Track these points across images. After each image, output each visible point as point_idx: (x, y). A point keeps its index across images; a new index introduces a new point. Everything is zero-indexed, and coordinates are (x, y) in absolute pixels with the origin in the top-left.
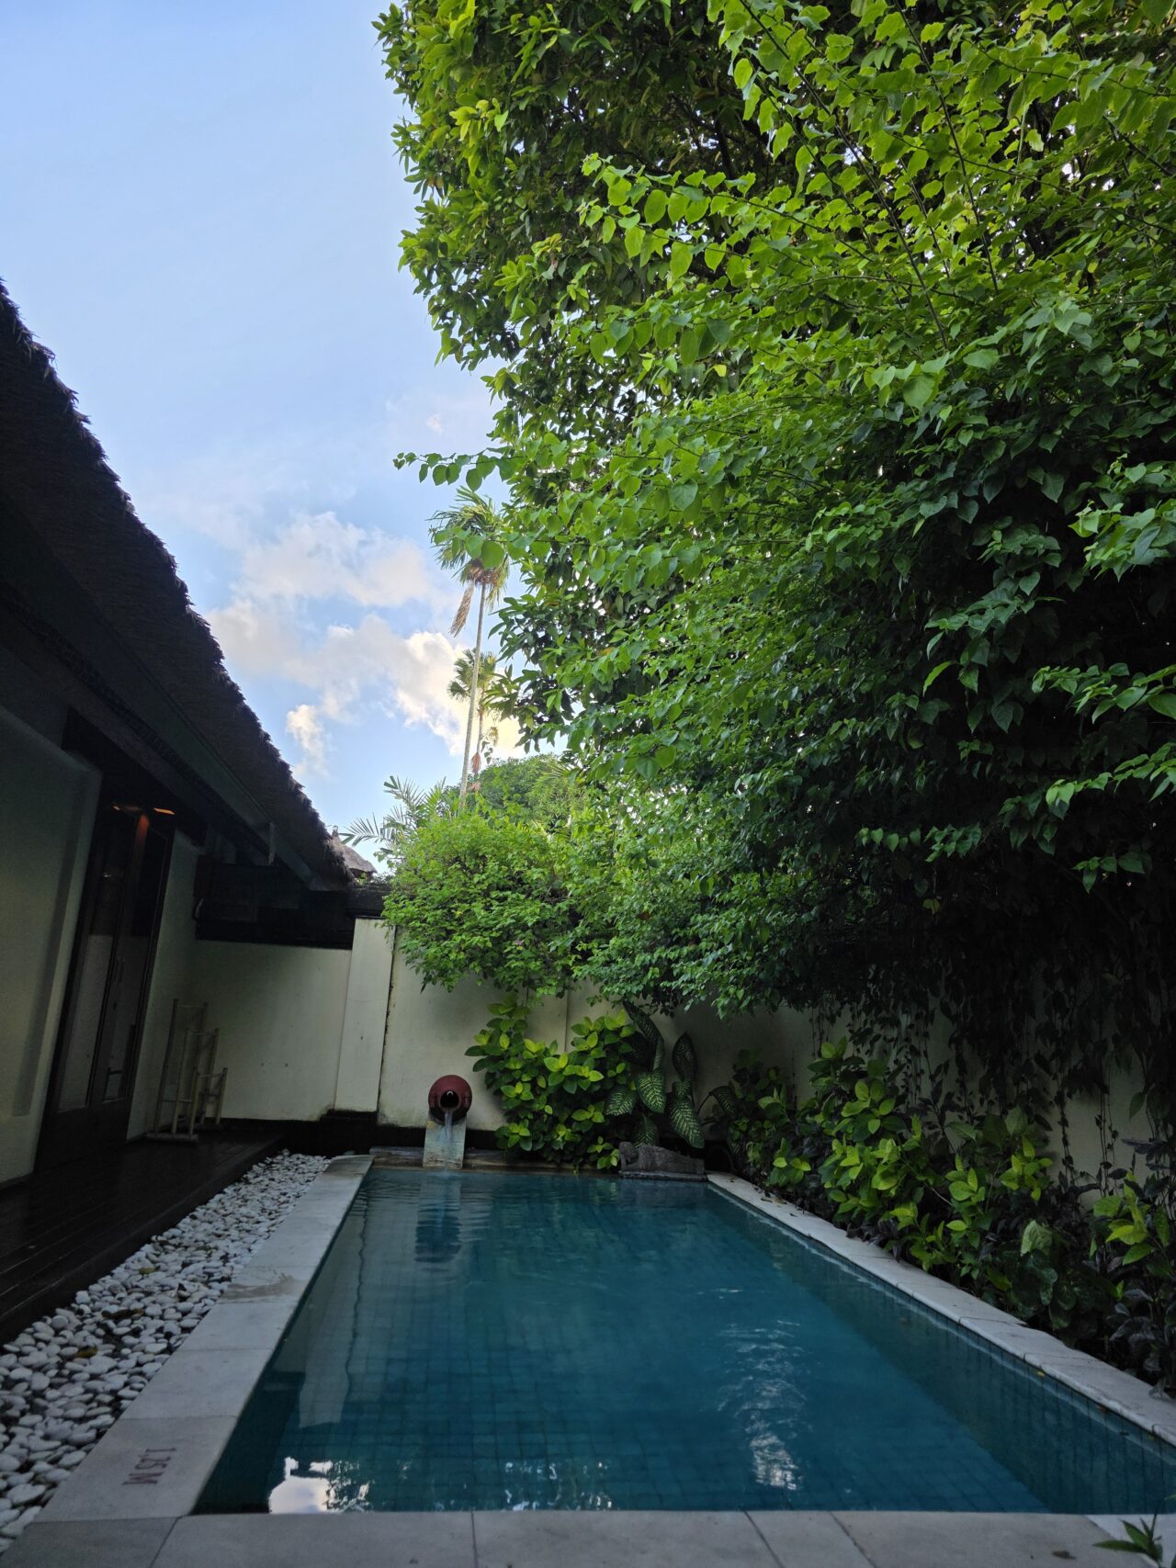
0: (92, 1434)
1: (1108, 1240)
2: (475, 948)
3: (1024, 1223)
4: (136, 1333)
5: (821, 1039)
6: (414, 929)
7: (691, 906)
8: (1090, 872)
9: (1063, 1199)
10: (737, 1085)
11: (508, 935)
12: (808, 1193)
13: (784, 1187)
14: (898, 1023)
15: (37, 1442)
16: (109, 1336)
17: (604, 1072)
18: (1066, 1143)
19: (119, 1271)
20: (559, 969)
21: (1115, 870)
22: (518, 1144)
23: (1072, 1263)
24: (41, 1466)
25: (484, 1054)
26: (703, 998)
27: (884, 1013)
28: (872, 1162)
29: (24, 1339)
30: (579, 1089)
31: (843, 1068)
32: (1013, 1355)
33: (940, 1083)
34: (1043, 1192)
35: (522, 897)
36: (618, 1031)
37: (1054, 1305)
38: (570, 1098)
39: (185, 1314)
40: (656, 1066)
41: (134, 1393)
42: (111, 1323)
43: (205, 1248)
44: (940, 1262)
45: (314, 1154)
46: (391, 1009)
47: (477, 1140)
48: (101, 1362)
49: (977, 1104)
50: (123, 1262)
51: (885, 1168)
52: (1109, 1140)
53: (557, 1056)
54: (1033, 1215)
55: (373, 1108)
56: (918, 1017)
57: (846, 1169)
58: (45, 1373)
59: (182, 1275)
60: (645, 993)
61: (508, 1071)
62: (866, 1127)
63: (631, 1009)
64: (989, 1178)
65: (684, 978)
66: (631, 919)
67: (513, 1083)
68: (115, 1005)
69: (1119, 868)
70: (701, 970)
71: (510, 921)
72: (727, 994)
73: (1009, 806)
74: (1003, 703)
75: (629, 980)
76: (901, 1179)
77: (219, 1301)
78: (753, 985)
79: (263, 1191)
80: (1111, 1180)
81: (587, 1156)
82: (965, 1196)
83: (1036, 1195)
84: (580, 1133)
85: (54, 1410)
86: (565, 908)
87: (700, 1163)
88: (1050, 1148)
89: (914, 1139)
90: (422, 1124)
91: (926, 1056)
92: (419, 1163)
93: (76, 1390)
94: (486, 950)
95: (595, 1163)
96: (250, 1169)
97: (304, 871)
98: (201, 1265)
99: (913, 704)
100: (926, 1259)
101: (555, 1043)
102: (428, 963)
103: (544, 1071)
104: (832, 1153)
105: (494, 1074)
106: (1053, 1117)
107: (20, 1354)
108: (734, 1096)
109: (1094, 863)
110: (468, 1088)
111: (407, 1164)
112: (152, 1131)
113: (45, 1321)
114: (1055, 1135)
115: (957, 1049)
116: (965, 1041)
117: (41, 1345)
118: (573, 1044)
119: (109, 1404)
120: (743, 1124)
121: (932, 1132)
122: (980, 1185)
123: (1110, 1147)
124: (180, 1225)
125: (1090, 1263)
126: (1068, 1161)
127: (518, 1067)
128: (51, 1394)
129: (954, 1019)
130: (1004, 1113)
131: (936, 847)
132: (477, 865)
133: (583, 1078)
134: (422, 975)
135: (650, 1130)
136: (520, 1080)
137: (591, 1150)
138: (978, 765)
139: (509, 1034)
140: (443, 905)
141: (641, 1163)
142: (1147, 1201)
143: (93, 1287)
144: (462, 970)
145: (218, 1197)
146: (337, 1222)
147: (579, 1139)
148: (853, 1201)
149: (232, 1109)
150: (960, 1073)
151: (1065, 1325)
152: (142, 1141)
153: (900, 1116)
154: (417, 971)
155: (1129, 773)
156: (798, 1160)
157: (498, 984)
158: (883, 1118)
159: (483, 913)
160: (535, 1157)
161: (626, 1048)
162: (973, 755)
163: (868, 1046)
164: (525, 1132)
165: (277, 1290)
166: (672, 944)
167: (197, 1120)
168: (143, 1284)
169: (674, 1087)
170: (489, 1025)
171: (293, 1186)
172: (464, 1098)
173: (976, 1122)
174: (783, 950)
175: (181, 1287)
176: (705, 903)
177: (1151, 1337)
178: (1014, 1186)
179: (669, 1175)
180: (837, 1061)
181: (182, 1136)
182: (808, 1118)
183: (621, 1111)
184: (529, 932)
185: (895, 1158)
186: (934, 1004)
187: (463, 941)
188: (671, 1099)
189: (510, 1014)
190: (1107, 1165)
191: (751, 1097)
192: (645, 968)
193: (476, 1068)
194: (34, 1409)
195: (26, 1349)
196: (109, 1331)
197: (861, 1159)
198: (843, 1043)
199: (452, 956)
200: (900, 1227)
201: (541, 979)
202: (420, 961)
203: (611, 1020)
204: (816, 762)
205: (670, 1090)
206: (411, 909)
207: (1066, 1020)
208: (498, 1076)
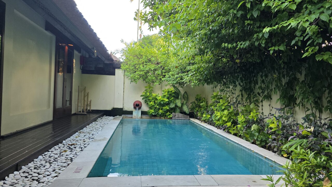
0: (67, 165)
1: (269, 127)
2: (141, 75)
3: (252, 125)
4: (75, 148)
5: (213, 92)
6: (128, 71)
7: (187, 64)
8: (271, 50)
9: (260, 120)
10: (196, 101)
11: (148, 72)
12: (210, 121)
13: (205, 120)
14: (230, 88)
15: (56, 166)
16: (70, 148)
17: (169, 99)
18: (262, 110)
19: (71, 137)
20: (159, 79)
21: (277, 50)
22: (152, 113)
23: (261, 132)
24: (57, 170)
25: (144, 96)
26: (189, 83)
27: (227, 86)
28: (223, 115)
29: (53, 149)
30: (164, 103)
31: (218, 97)
32: (248, 149)
33: (238, 99)
34: (257, 119)
35: (151, 64)
36: (171, 91)
37: (257, 139)
38: (162, 105)
39: (85, 144)
40: (179, 98)
41: (75, 158)
42: (70, 146)
43: (89, 133)
44: (235, 133)
45: (111, 116)
46: (124, 88)
47: (143, 113)
48: (68, 153)
49: (245, 103)
50: (72, 135)
51: (225, 116)
52: (271, 109)
53: (159, 96)
54: (254, 123)
55: (122, 107)
56: (234, 86)
57: (217, 116)
58: (57, 155)
59: (84, 138)
60: (177, 83)
61: (149, 100)
62: (222, 108)
63: (174, 86)
64: (246, 117)
65: (185, 79)
66: (174, 68)
67: (150, 102)
68: (66, 87)
69: (278, 49)
70: (188, 77)
71: (148, 69)
72: (194, 82)
73: (255, 36)
74: (256, 10)
75: (173, 81)
76: (228, 118)
77: (92, 142)
78: (200, 80)
79: (100, 123)
80: (271, 116)
81: (166, 115)
82: (241, 120)
83: (255, 120)
84: (164, 111)
85: (59, 161)
86: (160, 66)
87: (188, 116)
88: (259, 111)
89: (231, 110)
90: (132, 110)
91: (235, 94)
92: (132, 118)
93: (63, 158)
94: (143, 75)
95: (167, 117)
96: (98, 119)
97: (103, 59)
98: (88, 136)
99: (235, 12)
100: (233, 132)
101: (159, 94)
102: (131, 78)
103: (157, 99)
104: (215, 113)
105: (146, 100)
106: (260, 105)
107: (52, 152)
108: (195, 104)
109: (273, 48)
110: (141, 103)
111: (130, 118)
112: (77, 112)
113: (57, 146)
114: (260, 108)
115: (241, 92)
116: (243, 91)
117: (56, 150)
118: (162, 94)
119: (70, 160)
120: (197, 109)
121: (235, 109)
122: (244, 118)
123: (271, 110)
124: (83, 129)
125: (265, 132)
126: (263, 113)
127: (151, 99)
128: (58, 158)
129: (241, 86)
130: (250, 104)
131: (238, 46)
132: (141, 57)
133: (165, 100)
134: (130, 81)
135: (178, 110)
136: (152, 101)
137: (166, 114)
138: (249, 27)
139: (149, 92)
140: (134, 66)
141: (176, 117)
142: (278, 120)
143: (66, 140)
144: (138, 79)
145: (91, 124)
146: (115, 128)
147: (164, 112)
148: (218, 122)
149: (93, 108)
150: (242, 97)
151: (259, 143)
152: (75, 114)
153: (229, 105)
154: (129, 79)
155: (282, 25)
156: (208, 115)
157: (146, 82)
158: (225, 106)
159: (142, 67)
160: (155, 116)
161: (173, 95)
162: (248, 24)
163: (223, 93)
164: (153, 111)
165: (103, 140)
166: (182, 73)
167: (86, 110)
168: (76, 139)
169: (183, 102)
170: (145, 90)
171: (106, 122)
172: (140, 105)
173: (244, 106)
174: (206, 73)
175: (84, 140)
176: (189, 64)
177: (276, 144)
178: (251, 118)
179: (182, 119)
180: (216, 96)
181: (83, 113)
182: (210, 107)
183: (172, 107)
184: (152, 71)
185: (227, 113)
186: (237, 83)
187: (138, 73)
188: (182, 104)
189: (149, 88)
190: (270, 114)
191: (199, 104)
192: (177, 78)
193: (143, 99)
194: (55, 161)
195: (53, 151)
196: (70, 147)
197: (220, 114)
198: (218, 92)
199: (136, 76)
200: (227, 127)
201: (155, 81)
202: (130, 77)
203: (170, 89)
204: (214, 29)
205: (182, 103)
206: (127, 67)
207: (265, 85)
208: (147, 100)
